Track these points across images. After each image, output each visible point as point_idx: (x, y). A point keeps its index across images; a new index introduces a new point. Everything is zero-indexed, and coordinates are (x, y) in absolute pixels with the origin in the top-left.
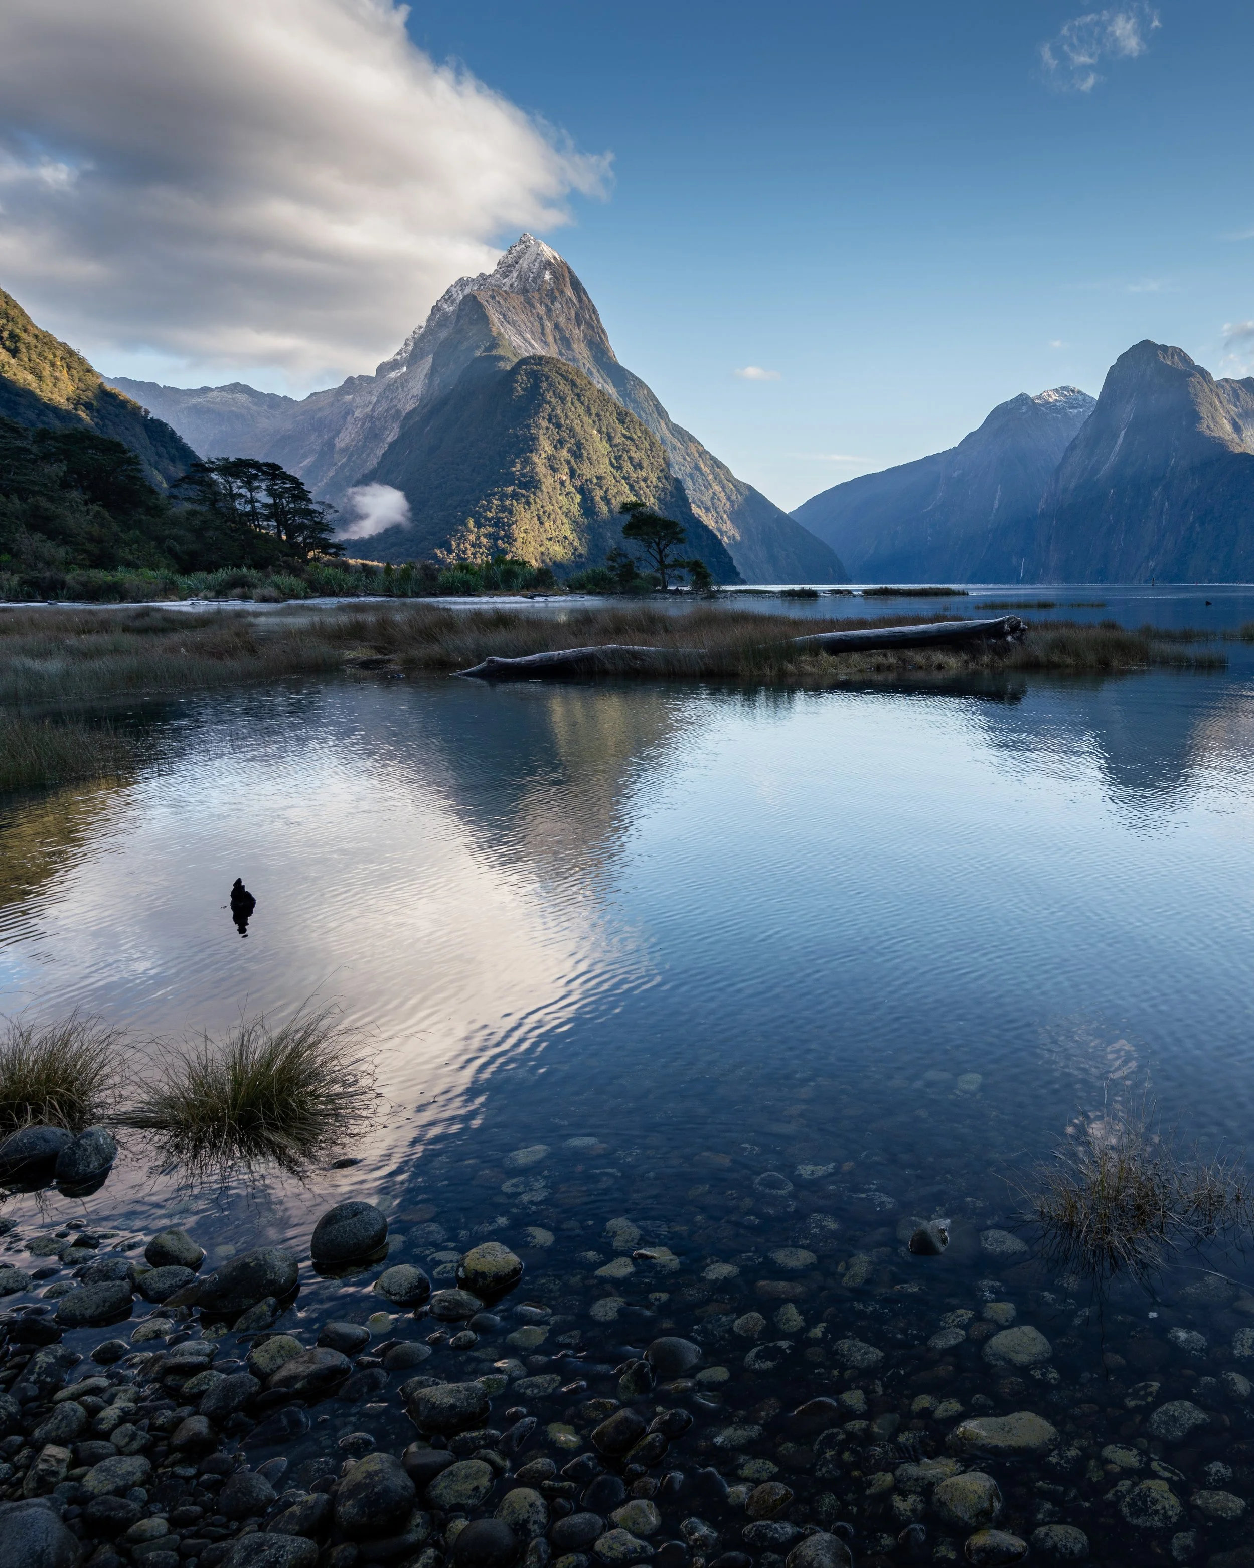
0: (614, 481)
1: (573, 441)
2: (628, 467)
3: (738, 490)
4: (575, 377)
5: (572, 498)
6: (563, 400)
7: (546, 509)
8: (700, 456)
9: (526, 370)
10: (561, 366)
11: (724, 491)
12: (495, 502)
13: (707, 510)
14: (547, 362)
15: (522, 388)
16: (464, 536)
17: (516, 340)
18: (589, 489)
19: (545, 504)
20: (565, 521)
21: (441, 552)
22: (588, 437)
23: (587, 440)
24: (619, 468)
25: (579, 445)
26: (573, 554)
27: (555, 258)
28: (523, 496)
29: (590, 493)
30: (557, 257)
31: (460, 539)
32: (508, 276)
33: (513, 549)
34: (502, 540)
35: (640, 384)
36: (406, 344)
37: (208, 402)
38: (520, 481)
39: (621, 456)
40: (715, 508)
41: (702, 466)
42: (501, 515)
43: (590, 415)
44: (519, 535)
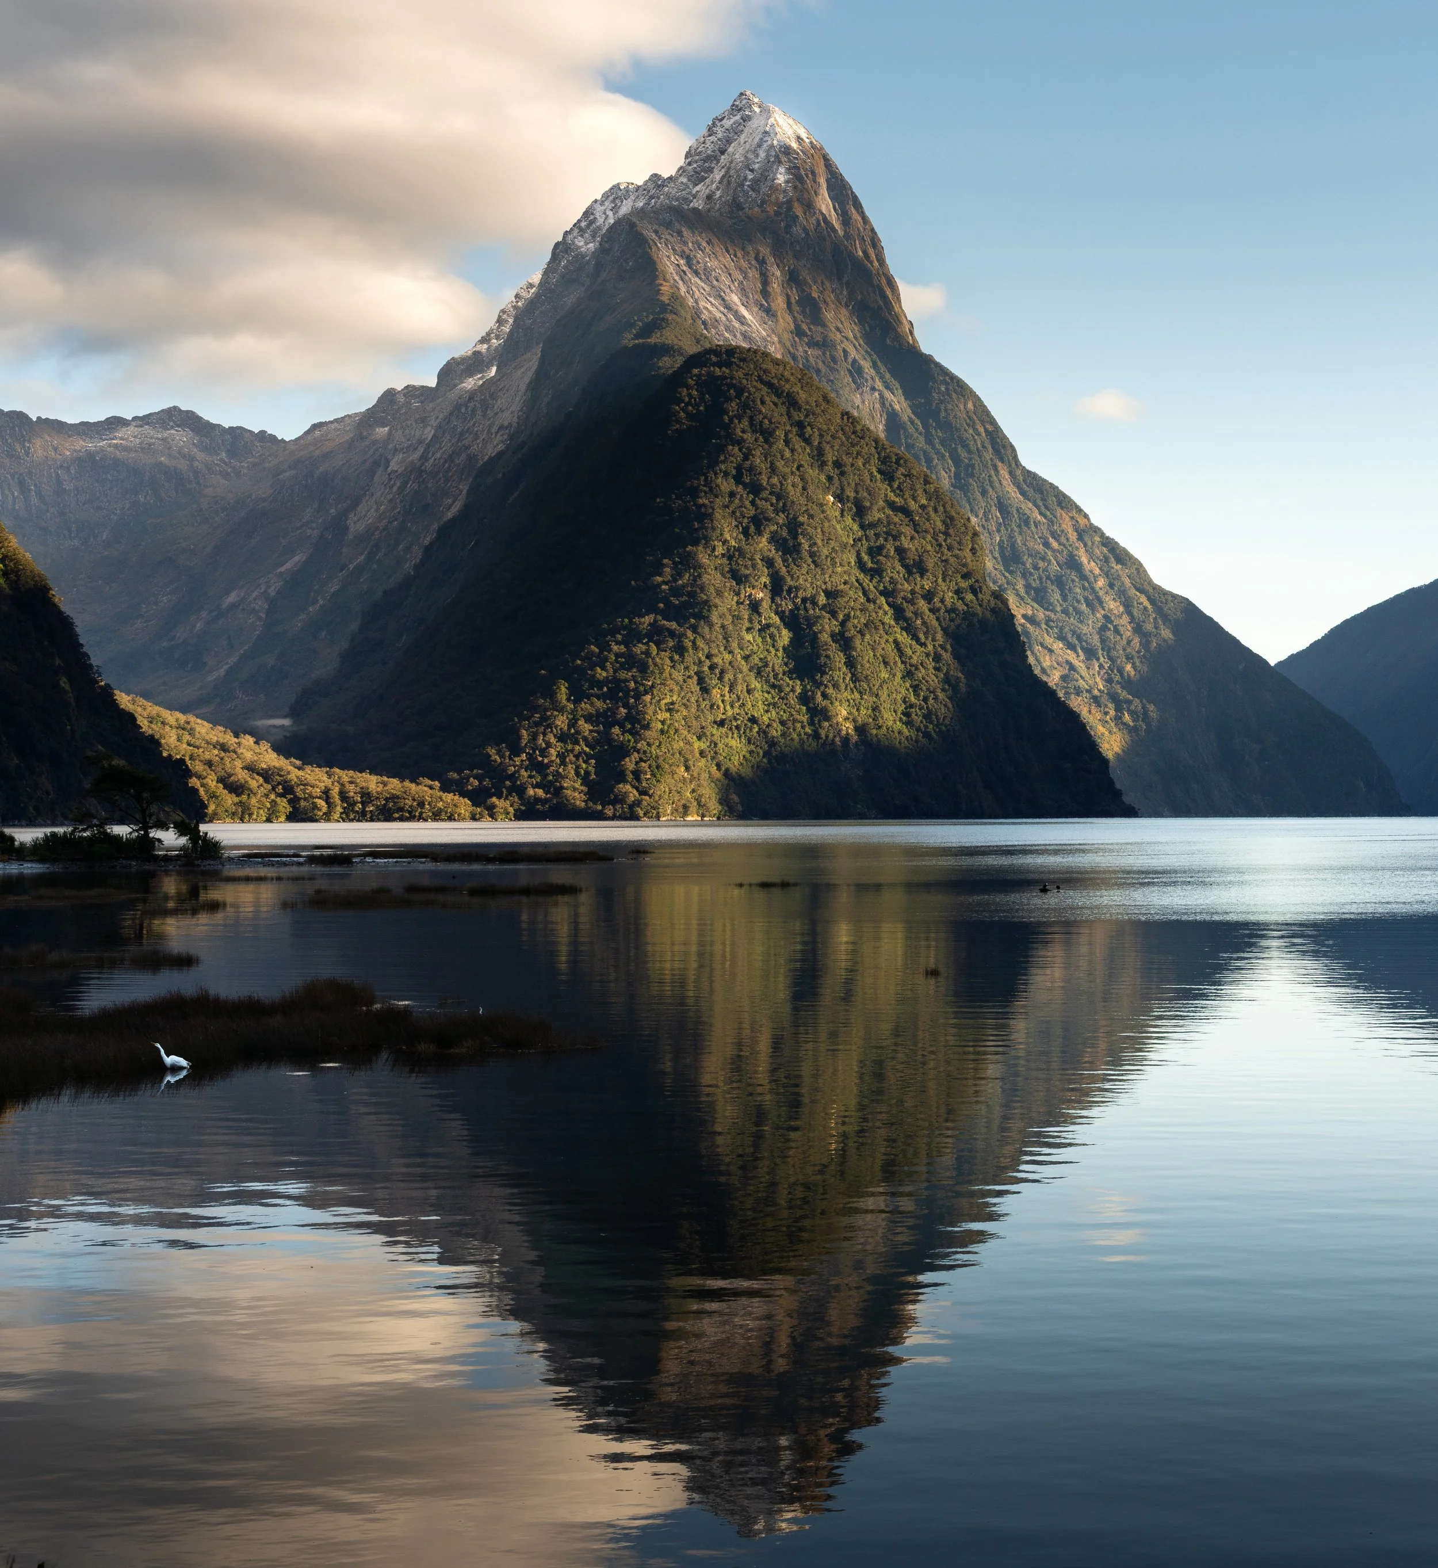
0: (862, 599)
1: (781, 519)
2: (894, 570)
3: (1159, 610)
4: (797, 388)
5: (772, 636)
6: (768, 435)
7: (715, 660)
8: (1080, 538)
9: (699, 376)
10: (769, 366)
11: (1130, 613)
12: (615, 648)
13: (1090, 654)
14: (743, 360)
15: (689, 416)
16: (548, 718)
17: (710, 308)
18: (807, 619)
19: (715, 651)
20: (755, 684)
21: (499, 752)
22: (815, 509)
23: (811, 516)
24: (876, 572)
25: (794, 527)
26: (766, 754)
27: (799, 139)
28: (672, 634)
29: (810, 625)
30: (804, 135)
31: (537, 724)
32: (703, 179)
33: (642, 745)
34: (622, 726)
35: (958, 388)
36: (500, 321)
37: (116, 446)
38: (668, 603)
39: (881, 548)
40: (1108, 650)
41: (1084, 560)
42: (623, 675)
43: (823, 464)
44: (656, 715)
